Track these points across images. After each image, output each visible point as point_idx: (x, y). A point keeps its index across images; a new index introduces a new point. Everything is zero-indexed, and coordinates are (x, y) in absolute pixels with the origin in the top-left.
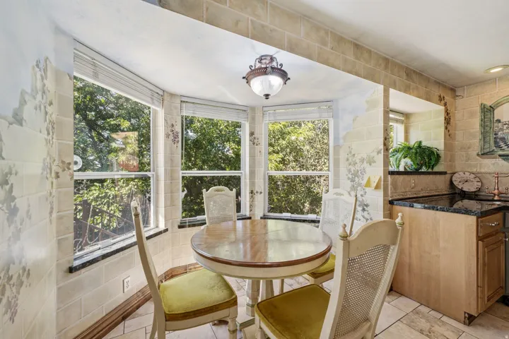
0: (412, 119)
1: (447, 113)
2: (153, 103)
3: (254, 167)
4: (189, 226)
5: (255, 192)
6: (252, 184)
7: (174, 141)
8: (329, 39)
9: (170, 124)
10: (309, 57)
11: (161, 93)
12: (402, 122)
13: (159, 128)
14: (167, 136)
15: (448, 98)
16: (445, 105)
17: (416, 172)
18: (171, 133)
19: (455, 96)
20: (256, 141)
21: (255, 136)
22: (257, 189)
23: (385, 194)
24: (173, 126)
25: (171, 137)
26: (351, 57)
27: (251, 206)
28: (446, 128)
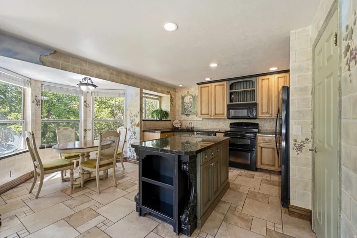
0: (163, 99)
1: (171, 97)
2: (25, 86)
3: (87, 118)
4: (47, 148)
5: (87, 130)
6: (85, 125)
7: (37, 105)
8: (114, 73)
9: (34, 95)
10: (106, 80)
11: (29, 80)
12: (158, 99)
13: (27, 98)
14: (33, 102)
15: (172, 92)
16: (171, 94)
17: (160, 120)
18: (35, 100)
19: (175, 91)
20: (87, 105)
21: (87, 102)
22: (88, 128)
23: (141, 128)
24: (36, 96)
25: (35, 102)
26: (124, 79)
27: (84, 137)
28: (171, 103)
